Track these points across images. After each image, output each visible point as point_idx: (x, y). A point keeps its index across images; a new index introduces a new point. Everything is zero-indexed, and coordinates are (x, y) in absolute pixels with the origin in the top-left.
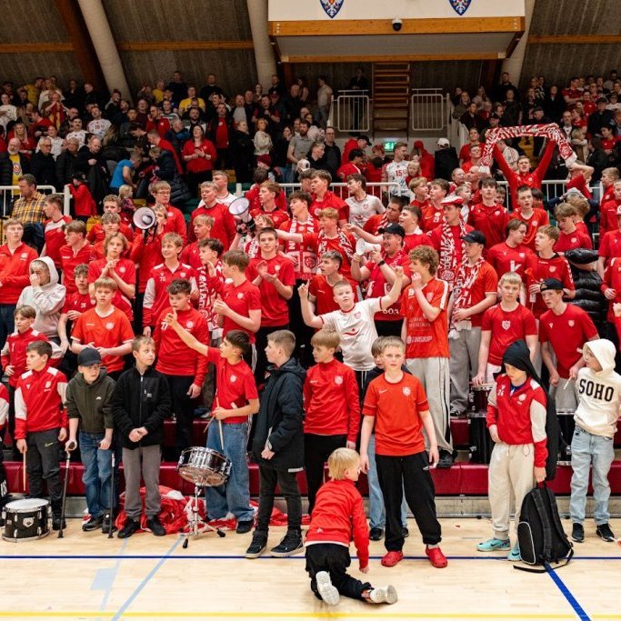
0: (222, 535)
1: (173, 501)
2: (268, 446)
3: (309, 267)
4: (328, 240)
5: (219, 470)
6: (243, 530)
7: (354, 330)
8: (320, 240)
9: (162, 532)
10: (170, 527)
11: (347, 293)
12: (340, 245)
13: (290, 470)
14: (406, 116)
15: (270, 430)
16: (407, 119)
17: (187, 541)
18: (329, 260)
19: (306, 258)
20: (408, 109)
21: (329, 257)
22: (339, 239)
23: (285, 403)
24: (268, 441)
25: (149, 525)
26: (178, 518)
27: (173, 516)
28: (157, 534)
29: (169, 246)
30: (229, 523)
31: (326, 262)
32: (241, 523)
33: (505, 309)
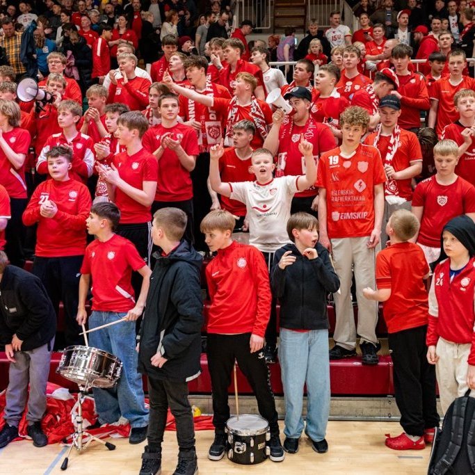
0: (111, 447)
1: (59, 401)
2: (161, 350)
3: (213, 137)
4: (239, 107)
5: (107, 372)
6: (136, 439)
7: (265, 206)
8: (232, 106)
9: (42, 442)
10: (52, 436)
11: (266, 162)
12: (250, 115)
13: (188, 379)
14: (303, 14)
15: (162, 333)
16: (304, 17)
17: (66, 460)
18: (242, 131)
19: (209, 128)
20: (305, 7)
21: (242, 128)
22: (249, 107)
23: (181, 302)
24: (160, 344)
25: (29, 431)
26: (64, 422)
27: (59, 418)
28: (37, 444)
29: (64, 114)
30: (121, 430)
31: (239, 134)
32: (135, 431)
33: (440, 182)
